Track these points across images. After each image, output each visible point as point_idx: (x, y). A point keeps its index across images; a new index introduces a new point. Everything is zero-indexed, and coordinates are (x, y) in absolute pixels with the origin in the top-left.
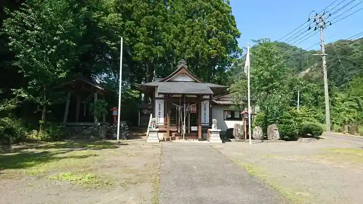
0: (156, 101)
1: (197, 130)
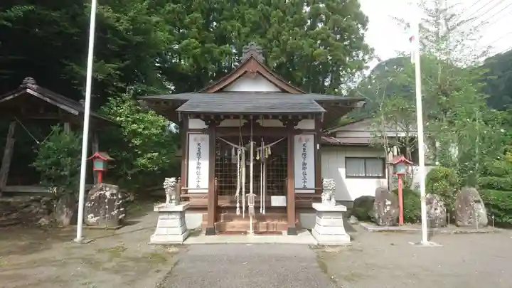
0: (192, 137)
1: (285, 205)
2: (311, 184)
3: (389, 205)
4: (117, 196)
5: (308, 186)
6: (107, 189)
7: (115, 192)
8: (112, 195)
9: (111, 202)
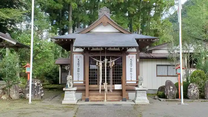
1: (121, 89)
2: (134, 78)
3: (172, 89)
4: (40, 85)
5: (133, 80)
6: (35, 81)
7: (39, 83)
8: (38, 84)
9: (38, 88)
